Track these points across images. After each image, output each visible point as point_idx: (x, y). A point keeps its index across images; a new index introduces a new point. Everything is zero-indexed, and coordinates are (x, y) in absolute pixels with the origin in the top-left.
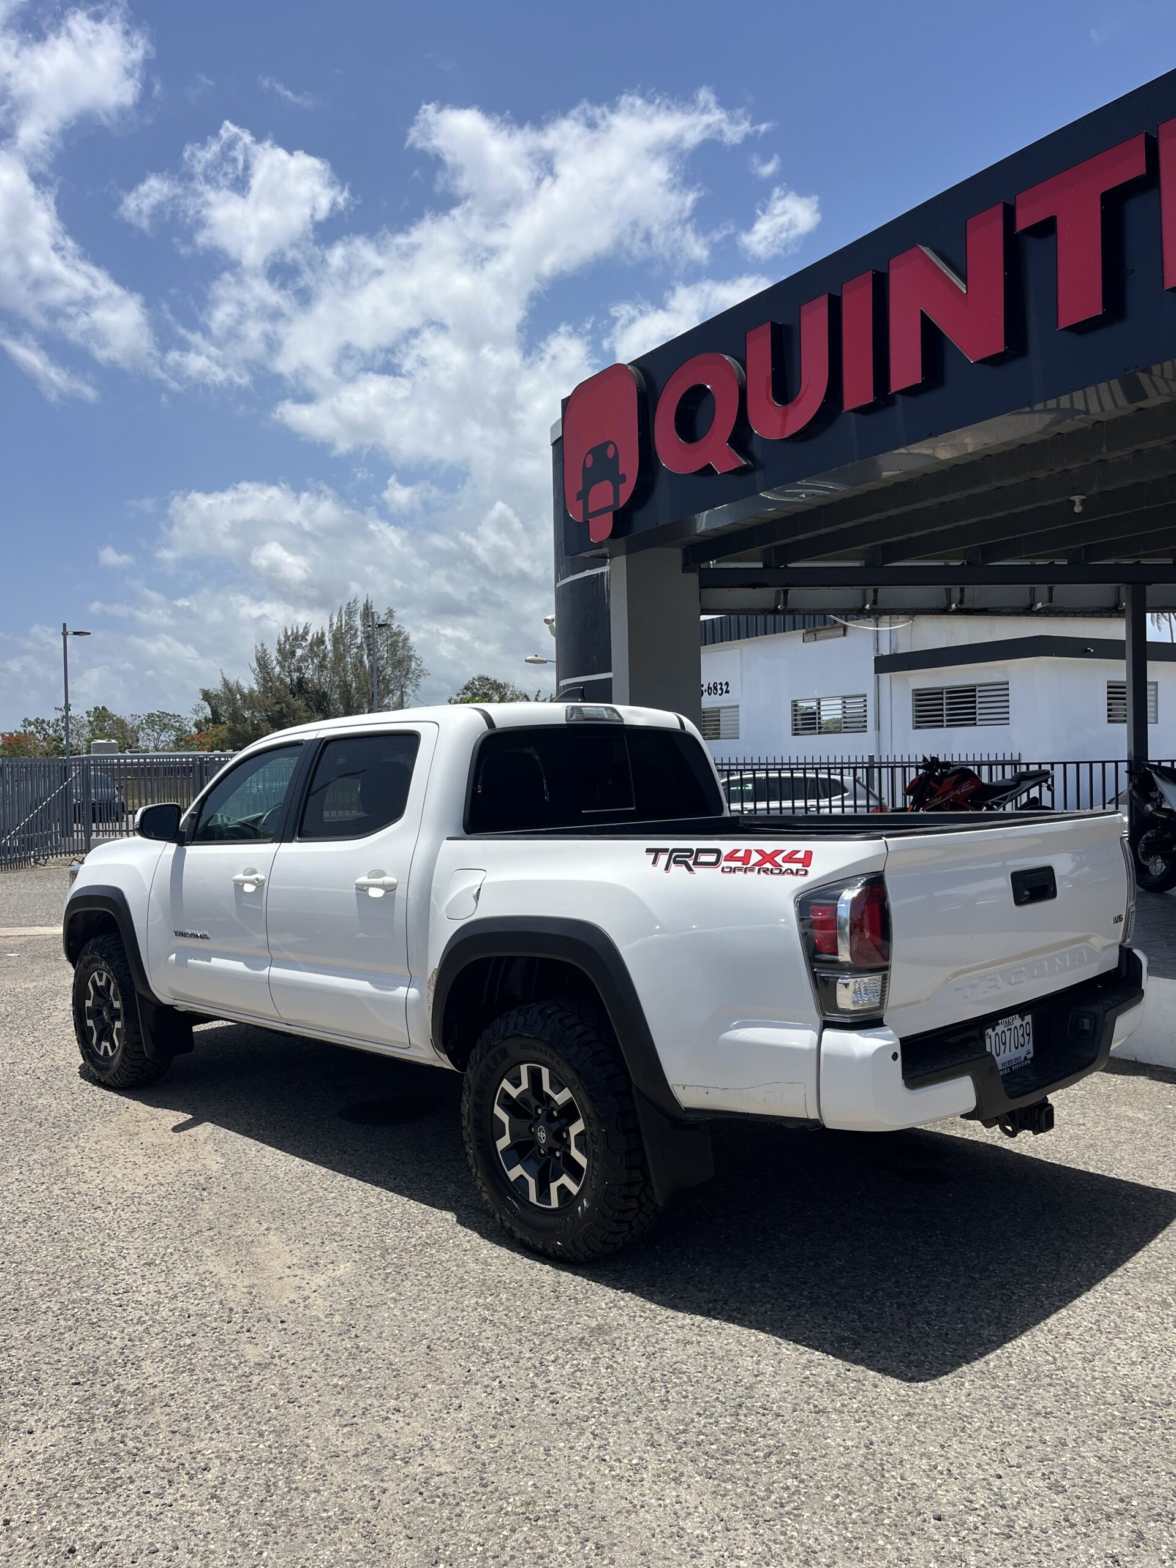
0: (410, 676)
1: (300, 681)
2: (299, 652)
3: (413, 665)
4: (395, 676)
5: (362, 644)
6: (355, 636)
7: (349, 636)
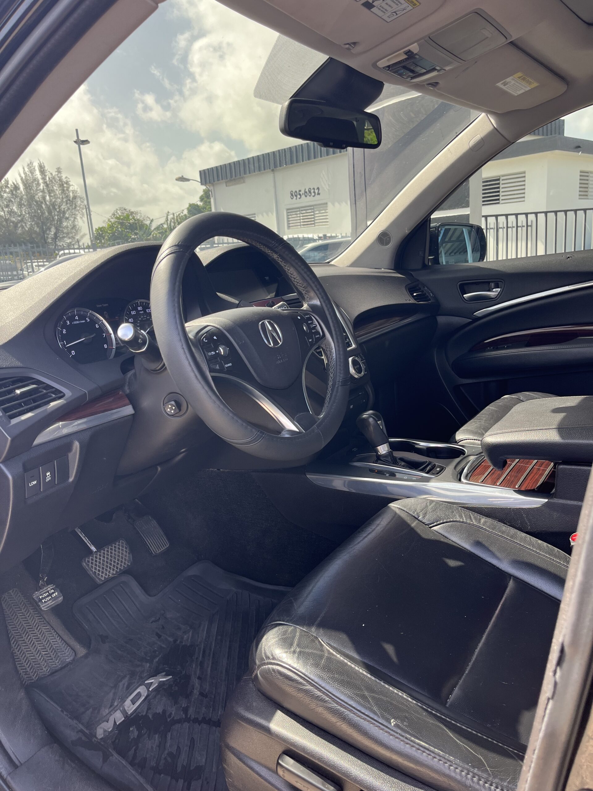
4: (69, 209)
5: (43, 189)
6: (38, 184)
7: (35, 185)
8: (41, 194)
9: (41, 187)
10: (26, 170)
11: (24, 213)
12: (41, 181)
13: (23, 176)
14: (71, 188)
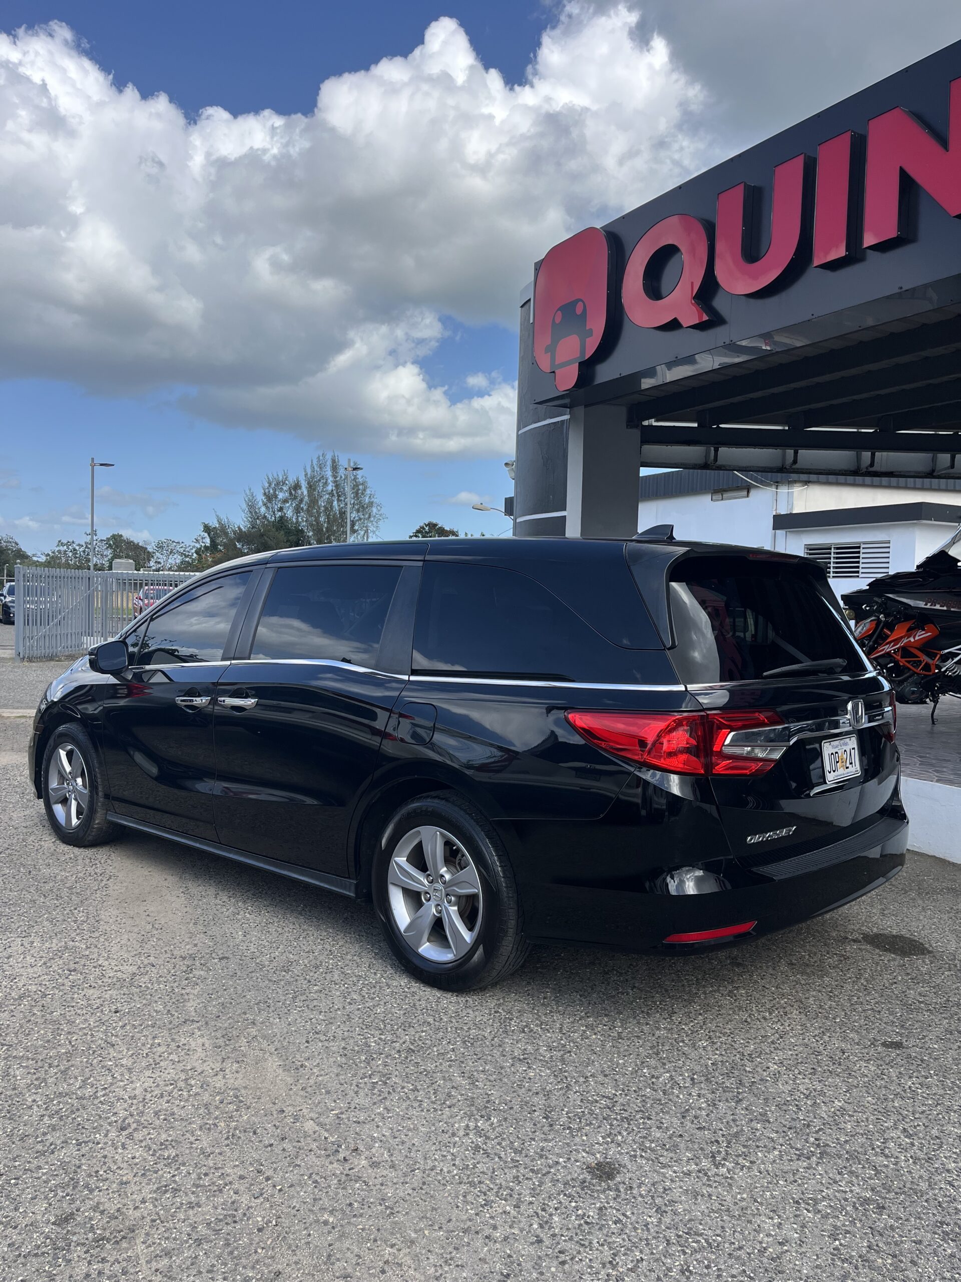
0: (372, 519)
1: (282, 519)
3: (374, 510)
4: (360, 519)
5: (332, 491)
6: (326, 484)
7: (321, 484)
8: (327, 496)
9: (330, 488)
10: (315, 462)
11: (300, 520)
12: (331, 479)
13: (309, 471)
14: (368, 492)
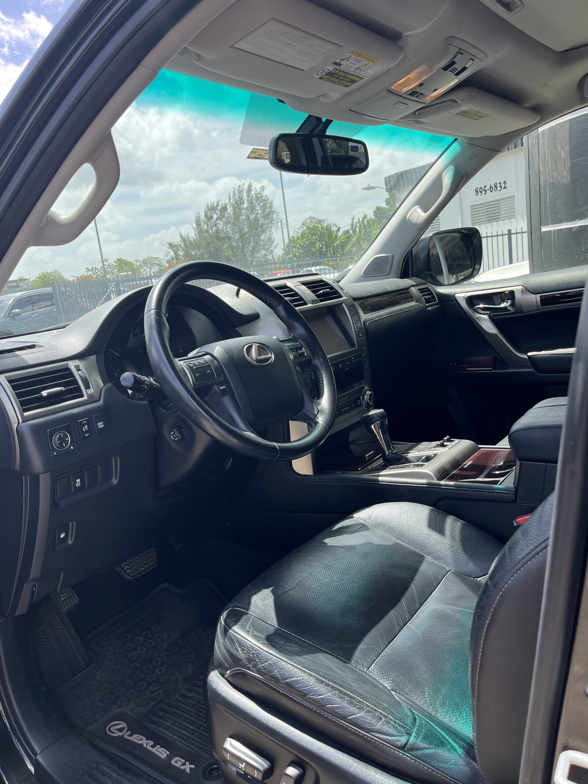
0: (273, 222)
1: (217, 231)
2: (215, 216)
3: (275, 216)
4: (266, 223)
5: (247, 207)
8: (244, 211)
9: (245, 205)
